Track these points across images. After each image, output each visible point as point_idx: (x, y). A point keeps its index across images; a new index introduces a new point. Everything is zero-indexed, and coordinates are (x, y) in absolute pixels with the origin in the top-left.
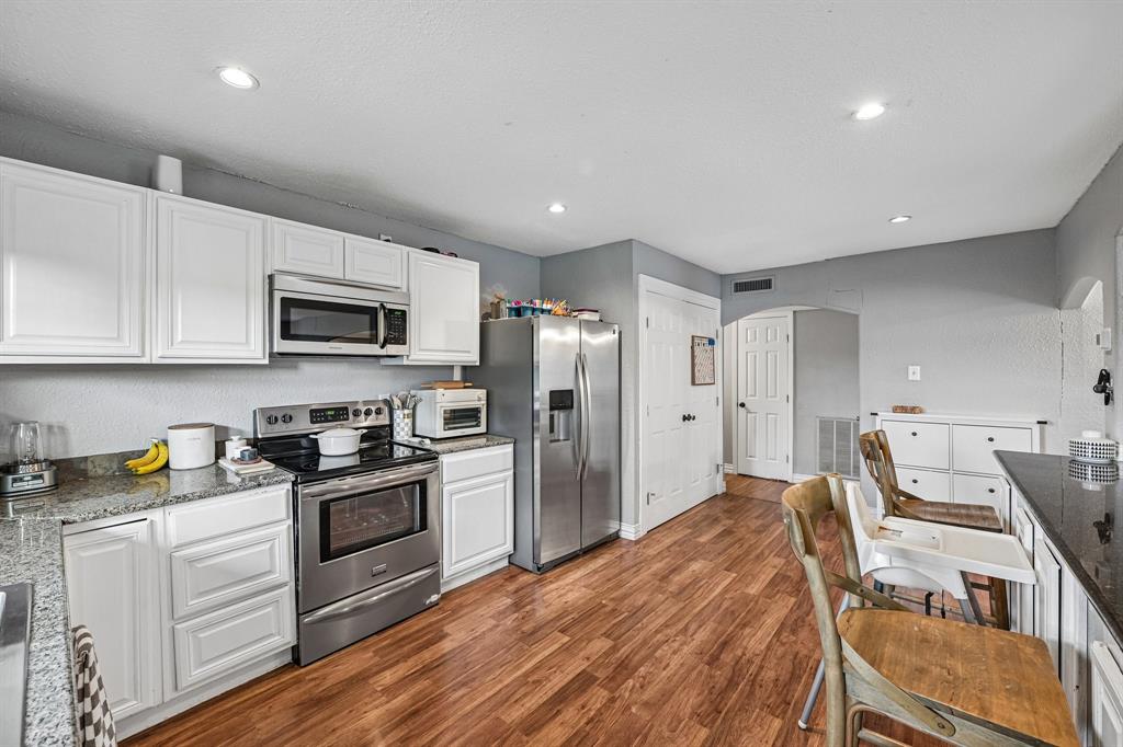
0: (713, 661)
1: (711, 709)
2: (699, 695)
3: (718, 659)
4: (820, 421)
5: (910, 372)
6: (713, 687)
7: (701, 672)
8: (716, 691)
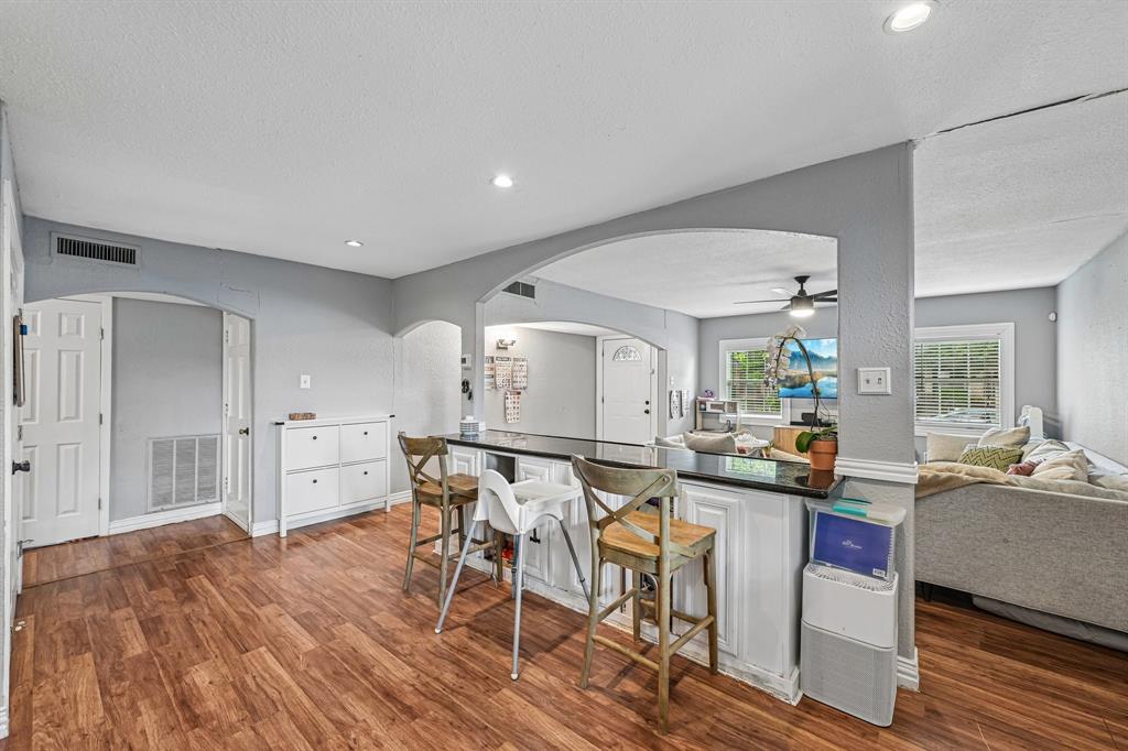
0: (411, 713)
1: (481, 735)
2: (457, 738)
3: (410, 708)
4: (154, 443)
5: (302, 381)
6: (451, 724)
7: (425, 729)
8: (456, 723)
